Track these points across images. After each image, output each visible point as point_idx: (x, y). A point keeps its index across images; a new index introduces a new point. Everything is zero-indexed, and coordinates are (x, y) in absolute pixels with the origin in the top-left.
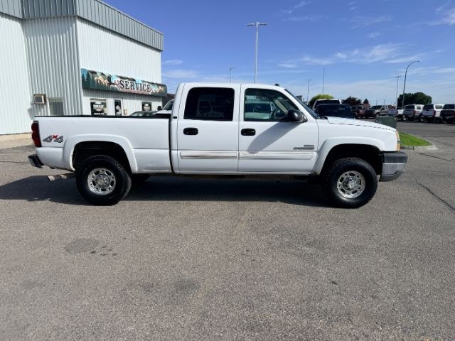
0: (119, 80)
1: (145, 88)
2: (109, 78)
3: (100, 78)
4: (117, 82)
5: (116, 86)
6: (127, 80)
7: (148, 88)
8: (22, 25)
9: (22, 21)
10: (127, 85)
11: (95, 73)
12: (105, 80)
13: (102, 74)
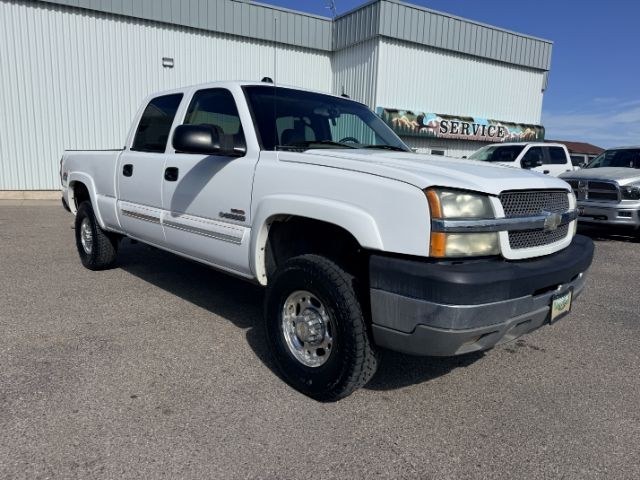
0: (440, 120)
1: (493, 131)
2: (420, 119)
3: (404, 118)
4: (435, 125)
5: (431, 130)
6: (456, 120)
7: (500, 132)
8: (332, 59)
9: (331, 54)
10: (453, 127)
11: (396, 111)
12: (411, 120)
13: (409, 113)
